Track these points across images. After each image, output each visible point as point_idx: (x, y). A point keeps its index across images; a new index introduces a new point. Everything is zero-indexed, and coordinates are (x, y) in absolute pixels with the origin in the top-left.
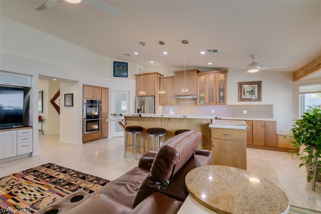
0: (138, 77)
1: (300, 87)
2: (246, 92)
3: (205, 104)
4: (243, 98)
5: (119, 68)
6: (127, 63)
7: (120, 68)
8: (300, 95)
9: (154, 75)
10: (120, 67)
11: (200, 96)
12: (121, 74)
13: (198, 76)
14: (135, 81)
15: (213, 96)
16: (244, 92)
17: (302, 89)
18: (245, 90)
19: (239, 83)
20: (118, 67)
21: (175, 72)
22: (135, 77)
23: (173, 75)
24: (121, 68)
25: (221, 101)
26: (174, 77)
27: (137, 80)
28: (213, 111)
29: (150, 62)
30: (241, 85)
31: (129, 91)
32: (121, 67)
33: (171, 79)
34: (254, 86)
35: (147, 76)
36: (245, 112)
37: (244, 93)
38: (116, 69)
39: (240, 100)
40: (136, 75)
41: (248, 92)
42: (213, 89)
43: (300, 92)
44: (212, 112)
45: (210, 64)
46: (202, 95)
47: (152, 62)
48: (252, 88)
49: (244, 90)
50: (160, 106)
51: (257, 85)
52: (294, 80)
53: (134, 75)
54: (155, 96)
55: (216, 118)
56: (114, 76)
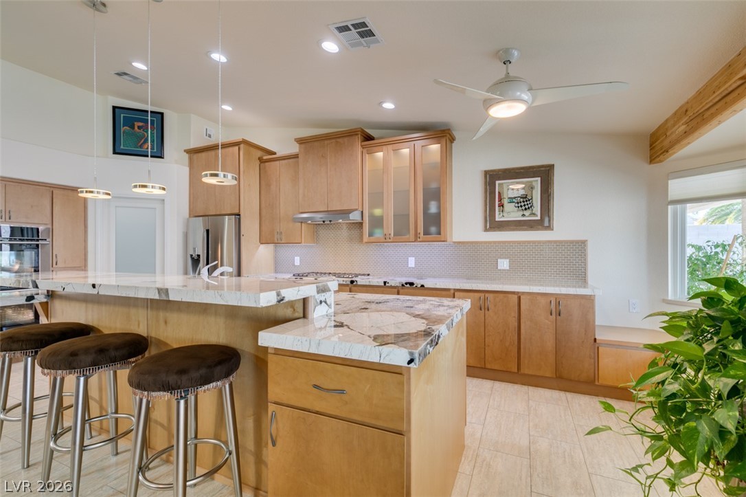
0: (195, 156)
1: (670, 182)
2: (505, 201)
3: (386, 239)
4: (497, 219)
5: (132, 127)
6: (162, 114)
7: (136, 128)
8: (670, 207)
9: (237, 148)
10: (137, 124)
11: (372, 216)
12: (141, 147)
13: (365, 151)
14: (186, 170)
15: (408, 215)
16: (500, 200)
17: (677, 187)
19: (486, 172)
20: (130, 123)
21: (301, 141)
22: (186, 156)
23: (294, 149)
24: (139, 127)
25: (433, 229)
26: (296, 156)
27: (191, 165)
28: (412, 262)
30: (492, 177)
31: (164, 200)
32: (141, 124)
33: (290, 161)
34: (531, 182)
36: (504, 264)
37: (502, 205)
38: (122, 129)
39: (490, 227)
40: (189, 152)
41: (511, 200)
42: (409, 191)
43: (669, 199)
44: (409, 266)
45: (388, 106)
46: (378, 212)
47: (227, 108)
48: (524, 188)
49: (499, 193)
50: (262, 247)
51: (539, 179)
52: (652, 159)
53: (185, 151)
54: (239, 215)
55: (412, 284)
56: (117, 151)
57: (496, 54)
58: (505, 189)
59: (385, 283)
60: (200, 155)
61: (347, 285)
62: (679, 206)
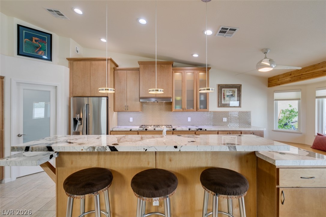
0: (75, 63)
1: (274, 94)
2: (226, 96)
3: (183, 110)
4: (223, 103)
5: (31, 40)
6: (51, 35)
7: (34, 41)
9: (107, 62)
10: (34, 38)
11: (176, 100)
12: (37, 52)
13: (173, 71)
14: (68, 70)
15: (193, 100)
16: (224, 96)
17: (277, 95)
18: (225, 94)
19: (219, 85)
21: (140, 63)
22: (67, 62)
23: (138, 66)
24: (36, 41)
25: (203, 106)
26: (138, 69)
27: (71, 67)
28: (189, 119)
29: (100, 39)
30: (221, 87)
31: (56, 87)
32: (37, 39)
33: (133, 72)
34: (234, 90)
35: (93, 62)
36: (225, 120)
37: (224, 98)
38: (24, 40)
39: (220, 106)
40: (69, 59)
41: (228, 96)
42: (193, 91)
43: (274, 99)
44: (188, 121)
45: (196, 55)
46: (179, 98)
47: (104, 40)
48: (232, 92)
49: (223, 93)
51: (237, 89)
52: (269, 86)
53: (67, 59)
54: (108, 97)
55: (201, 129)
56: (20, 53)
57: (262, 50)
58: (226, 92)
59: (189, 129)
60: (79, 62)
61: (171, 131)
62: (276, 101)
